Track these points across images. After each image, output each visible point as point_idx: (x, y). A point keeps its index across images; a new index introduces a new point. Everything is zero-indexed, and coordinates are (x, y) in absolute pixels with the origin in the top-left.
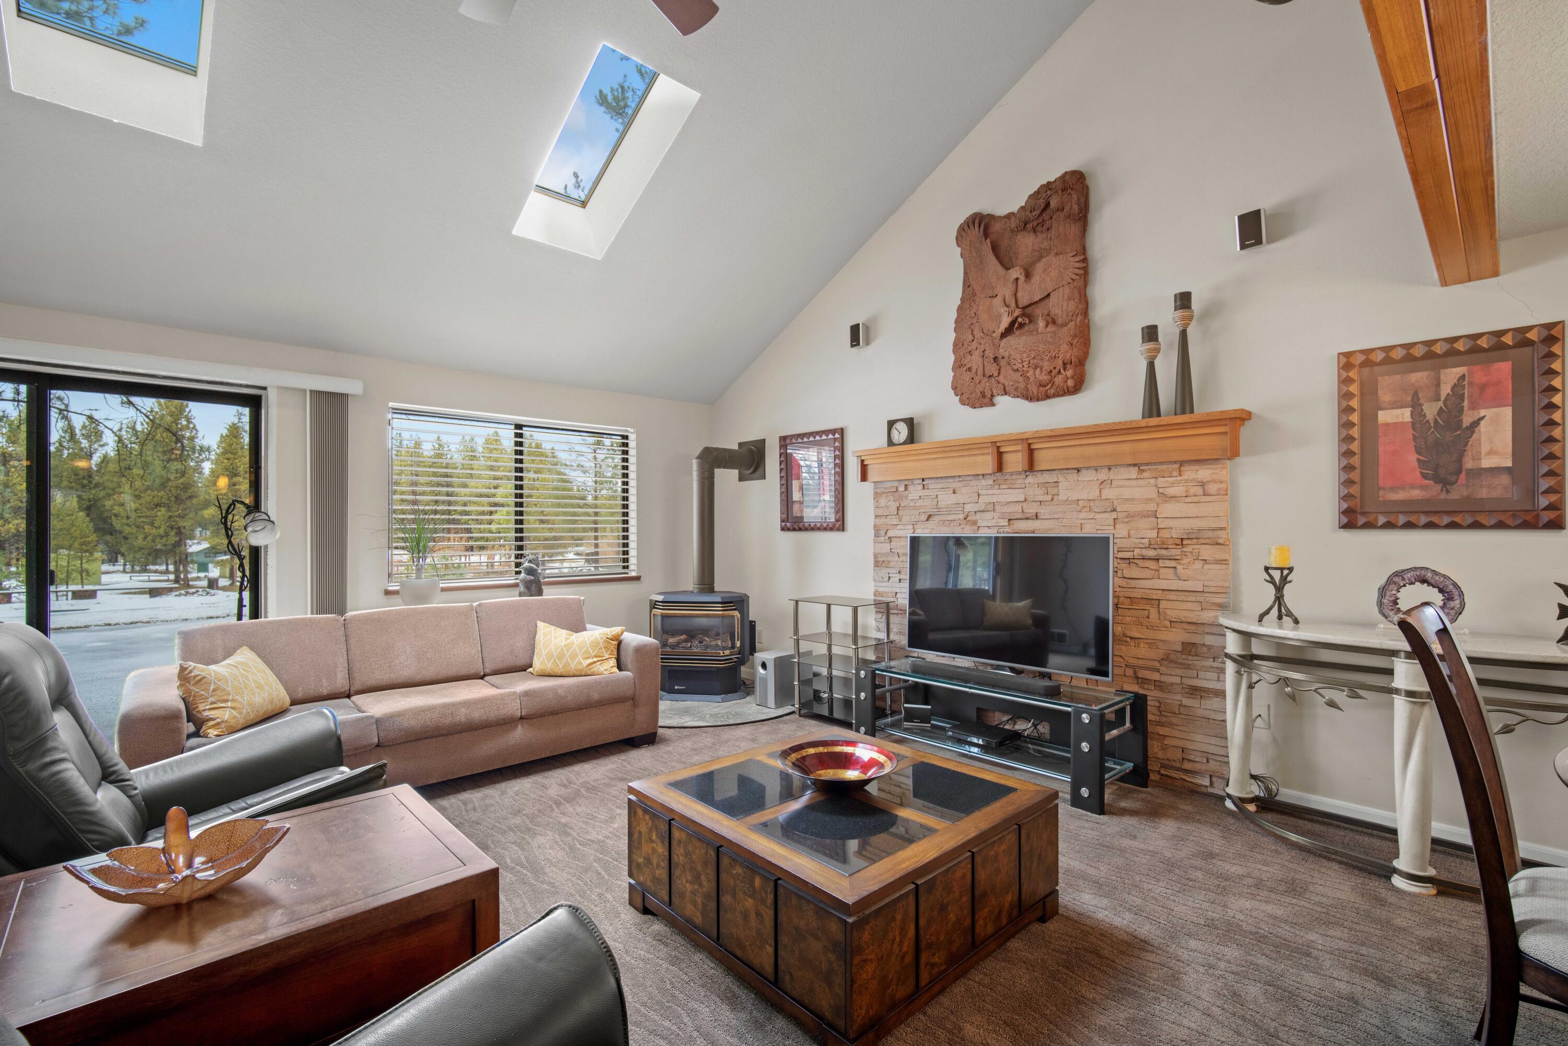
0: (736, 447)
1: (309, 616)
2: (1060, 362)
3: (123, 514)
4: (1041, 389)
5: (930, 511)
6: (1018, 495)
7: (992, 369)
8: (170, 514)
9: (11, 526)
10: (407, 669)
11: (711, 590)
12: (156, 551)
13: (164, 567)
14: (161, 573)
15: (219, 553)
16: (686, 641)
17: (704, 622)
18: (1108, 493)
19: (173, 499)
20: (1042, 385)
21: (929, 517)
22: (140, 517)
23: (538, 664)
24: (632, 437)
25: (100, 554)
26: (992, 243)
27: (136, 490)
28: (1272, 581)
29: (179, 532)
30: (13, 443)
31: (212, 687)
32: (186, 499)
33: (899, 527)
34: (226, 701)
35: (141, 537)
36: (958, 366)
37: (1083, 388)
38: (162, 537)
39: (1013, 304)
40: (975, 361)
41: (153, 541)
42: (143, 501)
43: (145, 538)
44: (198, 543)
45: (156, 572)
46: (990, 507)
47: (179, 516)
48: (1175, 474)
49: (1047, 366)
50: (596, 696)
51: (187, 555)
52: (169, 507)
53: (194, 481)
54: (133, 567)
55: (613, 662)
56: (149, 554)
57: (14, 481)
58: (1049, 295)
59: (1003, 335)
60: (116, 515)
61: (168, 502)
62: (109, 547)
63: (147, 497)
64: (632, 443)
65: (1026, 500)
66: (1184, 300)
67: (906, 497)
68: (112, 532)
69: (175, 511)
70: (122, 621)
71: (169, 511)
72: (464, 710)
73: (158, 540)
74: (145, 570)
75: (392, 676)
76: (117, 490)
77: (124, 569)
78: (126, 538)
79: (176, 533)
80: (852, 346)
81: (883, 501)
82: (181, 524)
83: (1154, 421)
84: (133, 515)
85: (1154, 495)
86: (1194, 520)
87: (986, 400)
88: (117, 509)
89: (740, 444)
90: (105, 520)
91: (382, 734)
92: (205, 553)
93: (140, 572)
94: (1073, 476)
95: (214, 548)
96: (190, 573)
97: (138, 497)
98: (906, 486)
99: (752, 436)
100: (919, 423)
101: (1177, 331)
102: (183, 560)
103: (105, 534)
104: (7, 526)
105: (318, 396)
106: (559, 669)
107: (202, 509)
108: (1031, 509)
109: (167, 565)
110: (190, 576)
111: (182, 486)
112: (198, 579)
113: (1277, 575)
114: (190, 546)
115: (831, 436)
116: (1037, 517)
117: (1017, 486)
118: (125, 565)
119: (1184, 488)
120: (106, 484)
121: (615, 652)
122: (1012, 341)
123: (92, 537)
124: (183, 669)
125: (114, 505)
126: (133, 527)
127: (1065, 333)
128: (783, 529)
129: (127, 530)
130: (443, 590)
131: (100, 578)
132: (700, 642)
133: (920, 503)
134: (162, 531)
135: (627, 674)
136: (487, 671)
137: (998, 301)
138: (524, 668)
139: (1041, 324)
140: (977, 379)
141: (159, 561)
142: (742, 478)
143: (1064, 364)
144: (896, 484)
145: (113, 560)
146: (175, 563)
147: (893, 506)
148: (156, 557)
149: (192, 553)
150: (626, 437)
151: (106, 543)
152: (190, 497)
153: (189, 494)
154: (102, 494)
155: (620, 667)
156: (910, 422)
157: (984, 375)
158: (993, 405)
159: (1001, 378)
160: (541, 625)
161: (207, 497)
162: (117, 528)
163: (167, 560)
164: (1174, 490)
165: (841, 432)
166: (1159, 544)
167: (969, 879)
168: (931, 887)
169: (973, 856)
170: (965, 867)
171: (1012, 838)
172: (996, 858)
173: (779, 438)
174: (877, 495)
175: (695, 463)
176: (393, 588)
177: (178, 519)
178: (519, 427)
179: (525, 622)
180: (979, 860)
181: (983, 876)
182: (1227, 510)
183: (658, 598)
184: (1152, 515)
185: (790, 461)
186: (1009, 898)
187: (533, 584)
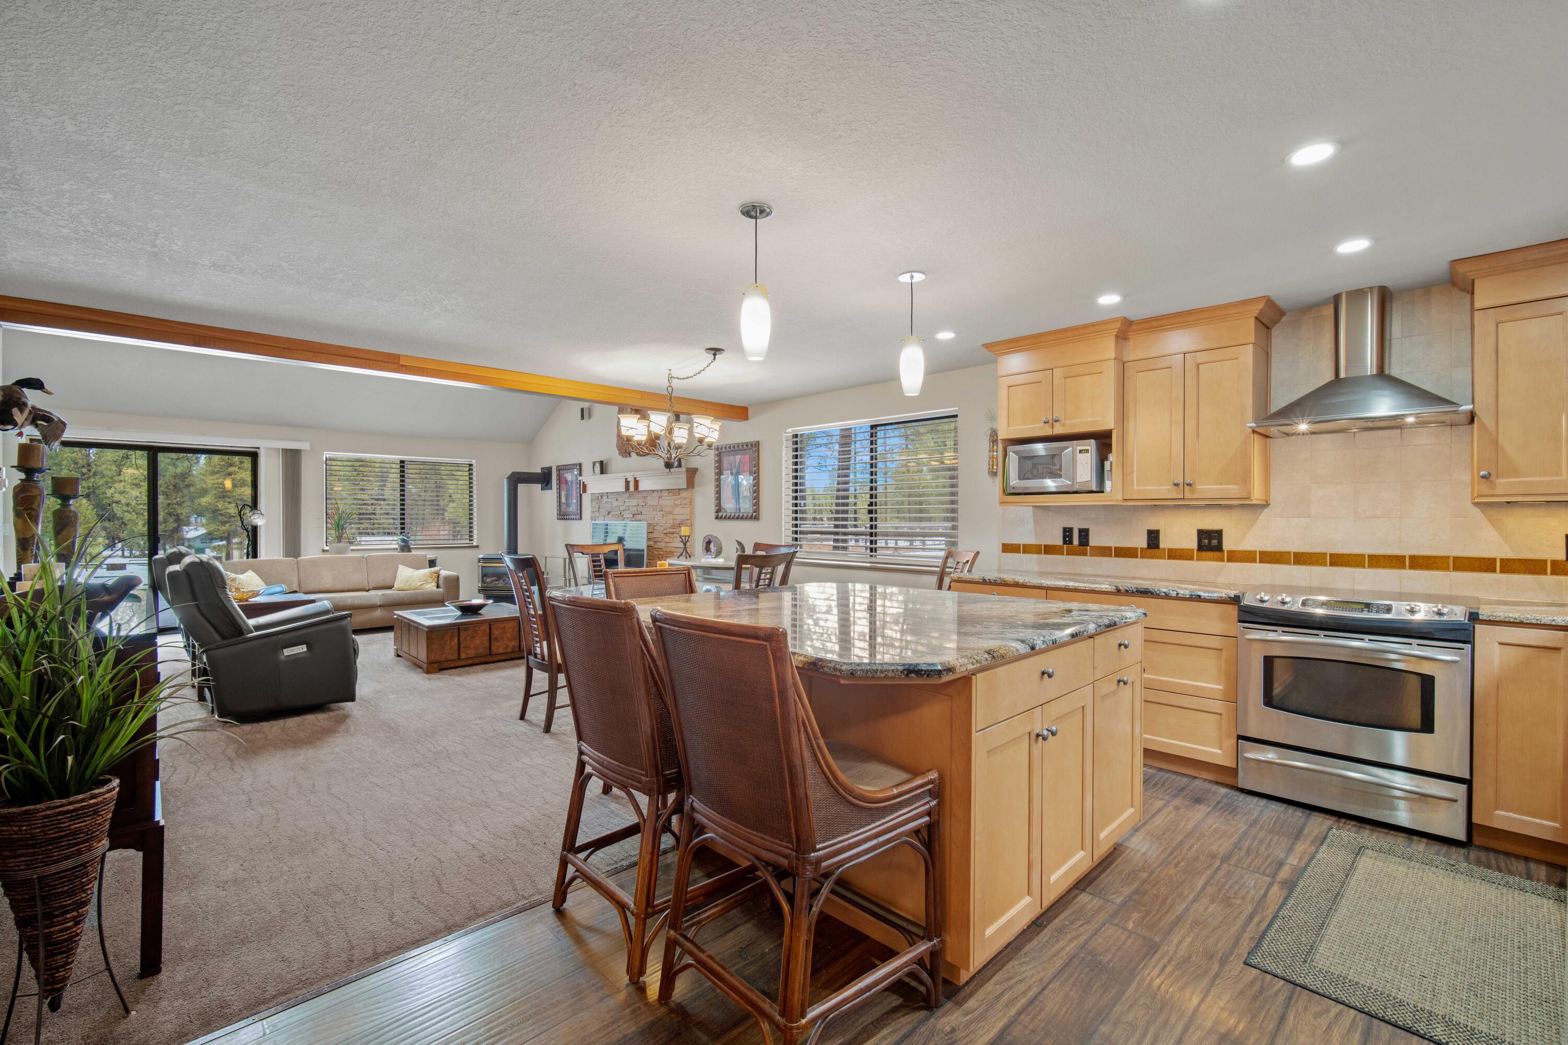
0: (540, 471)
1: (281, 558)
3: (124, 501)
5: (610, 510)
6: (635, 502)
8: (168, 501)
11: (515, 553)
15: (216, 539)
16: (496, 580)
17: (504, 570)
18: (661, 502)
19: (171, 487)
21: (609, 513)
23: (396, 585)
24: (475, 465)
36: (618, 435)
46: (627, 509)
47: (177, 504)
48: (677, 495)
50: (420, 599)
54: (131, 551)
55: (434, 584)
60: (118, 502)
61: (167, 490)
64: (475, 469)
65: (638, 505)
67: (602, 502)
68: (112, 518)
69: (174, 499)
71: (167, 499)
75: (320, 587)
76: (116, 478)
79: (174, 520)
80: (582, 421)
81: (594, 504)
82: (179, 511)
84: (133, 503)
85: (673, 504)
86: (683, 516)
87: (626, 454)
88: (117, 497)
89: (542, 469)
92: (202, 539)
94: (651, 494)
95: (210, 534)
98: (601, 496)
99: (546, 465)
100: (606, 464)
102: (182, 545)
103: (106, 520)
105: (285, 451)
106: (406, 588)
107: (199, 497)
108: (640, 510)
113: (685, 539)
114: (187, 532)
115: (575, 468)
116: (641, 513)
119: (680, 501)
121: (436, 579)
126: (134, 513)
128: (557, 519)
129: (127, 516)
135: (441, 590)
136: (372, 588)
138: (390, 587)
140: (624, 443)
142: (542, 489)
144: (597, 495)
147: (597, 506)
150: (471, 465)
152: (188, 486)
153: (186, 483)
154: (101, 482)
155: (438, 587)
156: (601, 463)
158: (630, 457)
160: (401, 567)
161: (204, 486)
164: (678, 502)
165: (580, 465)
166: (673, 527)
167: (488, 631)
168: (466, 629)
169: (490, 625)
170: (486, 627)
171: (515, 624)
172: (504, 628)
173: (557, 466)
174: (592, 500)
175: (506, 481)
176: (327, 548)
177: (176, 506)
178: (402, 462)
179: (392, 564)
180: (493, 627)
181: (496, 633)
182: (691, 511)
183: (481, 556)
184: (671, 513)
185: (561, 480)
186: (513, 643)
187: (405, 547)
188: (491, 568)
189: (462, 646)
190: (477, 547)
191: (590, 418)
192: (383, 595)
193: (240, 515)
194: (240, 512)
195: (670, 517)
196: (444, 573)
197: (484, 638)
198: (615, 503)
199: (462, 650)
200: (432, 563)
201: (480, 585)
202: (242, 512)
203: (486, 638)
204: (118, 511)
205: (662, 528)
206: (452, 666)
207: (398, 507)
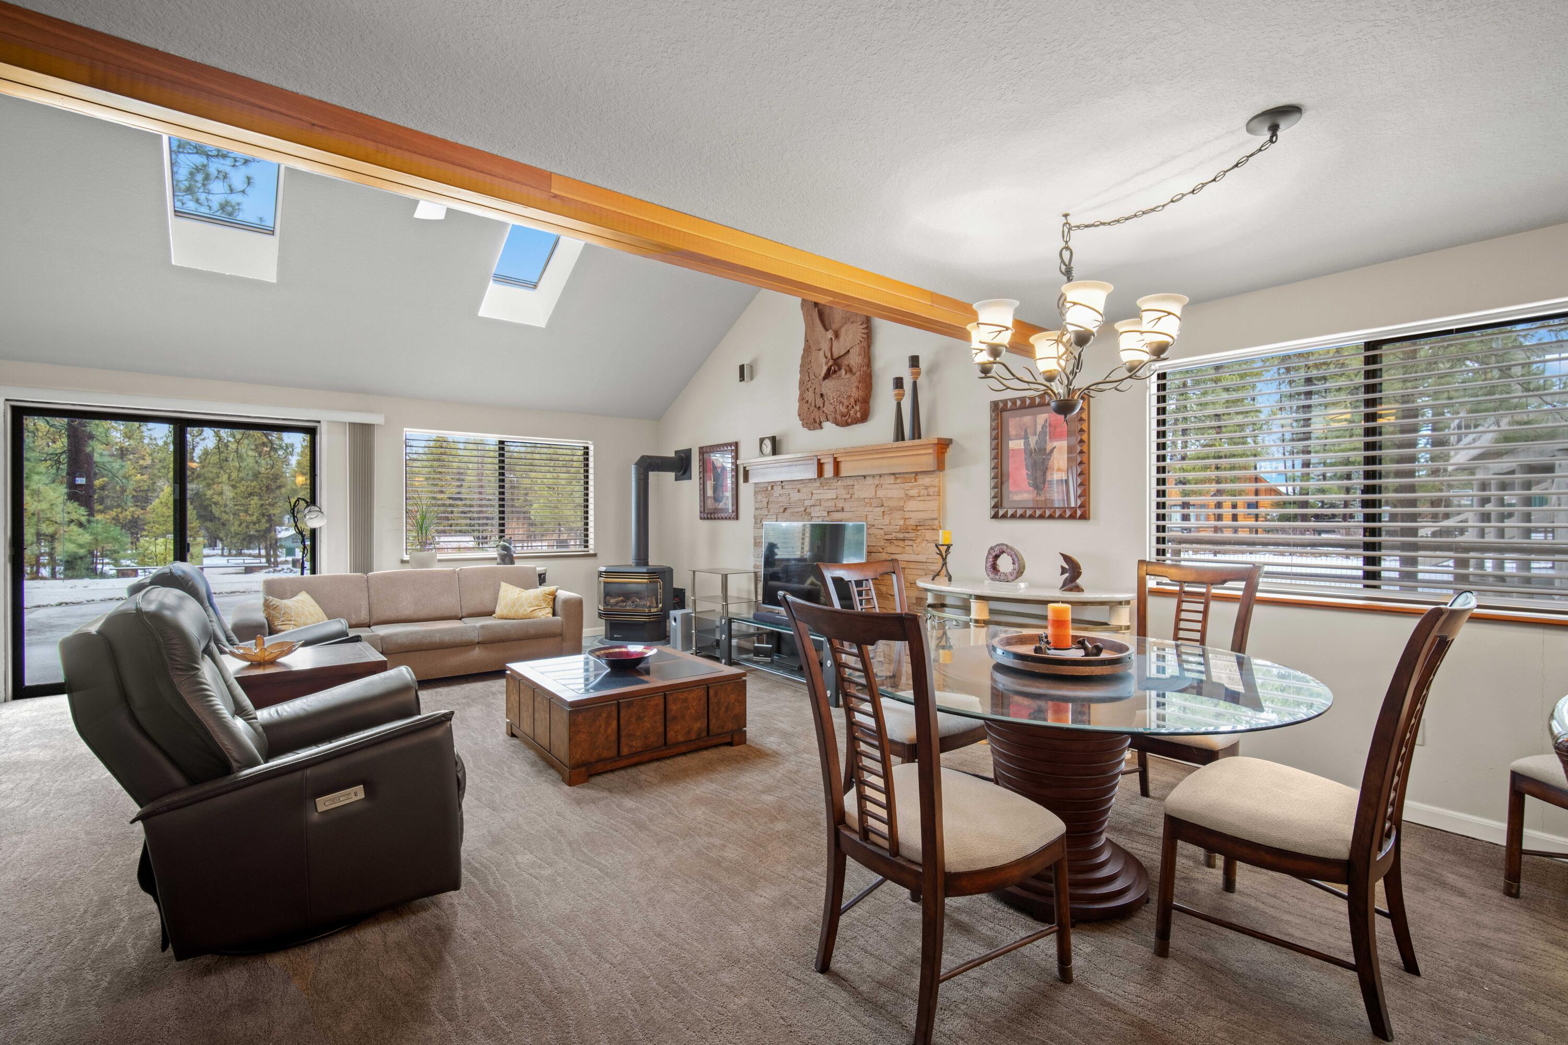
0: (673, 455)
1: (349, 573)
2: (853, 400)
3: (222, 502)
4: (843, 418)
5: (786, 505)
6: (831, 494)
7: (819, 402)
8: (262, 502)
9: (128, 513)
10: (408, 610)
11: (646, 563)
12: (250, 536)
13: (257, 552)
14: (255, 556)
16: (623, 601)
17: (634, 587)
18: (881, 493)
19: (264, 489)
20: (843, 416)
21: (785, 510)
22: (236, 505)
23: (499, 611)
24: (591, 448)
25: (202, 539)
26: (819, 311)
27: (232, 481)
28: (941, 554)
29: (270, 519)
30: (129, 438)
31: (283, 612)
32: (276, 488)
33: (768, 517)
34: (291, 620)
35: (237, 523)
36: (802, 399)
37: (869, 418)
38: (254, 524)
39: (829, 357)
40: (810, 396)
41: (247, 527)
42: (238, 491)
43: (240, 525)
44: (286, 529)
45: (250, 555)
46: (818, 503)
47: (270, 504)
48: (913, 481)
49: (846, 403)
50: (532, 631)
51: (277, 540)
52: (261, 496)
53: (282, 473)
54: (230, 551)
55: (549, 610)
56: (244, 539)
57: (130, 473)
58: (849, 351)
59: (825, 378)
60: (215, 504)
61: (260, 491)
62: (208, 532)
63: (241, 488)
64: (591, 453)
65: (837, 498)
66: (914, 361)
67: (773, 495)
68: (212, 518)
69: (266, 500)
70: (224, 591)
71: (261, 499)
72: (438, 635)
73: (251, 526)
74: (240, 554)
75: (398, 614)
76: (216, 480)
77: (222, 552)
78: (224, 524)
79: (267, 520)
80: (741, 381)
81: (759, 497)
82: (272, 512)
83: (901, 444)
84: (230, 504)
85: (903, 495)
86: (923, 513)
87: (817, 425)
88: (216, 498)
89: (676, 452)
90: (206, 508)
91: (384, 647)
92: (293, 539)
93: (236, 556)
94: (862, 481)
96: (279, 557)
97: (234, 487)
98: (772, 486)
99: (683, 446)
100: (780, 441)
101: (912, 381)
102: (274, 545)
103: (206, 520)
104: (124, 514)
105: (354, 426)
106: (512, 615)
108: (840, 504)
109: (259, 549)
110: (279, 560)
111: (271, 477)
112: (286, 562)
113: (943, 549)
114: (279, 532)
115: (729, 448)
116: (843, 510)
117: (833, 487)
118: (223, 549)
119: (917, 491)
120: (206, 475)
121: (551, 603)
122: (829, 383)
123: (195, 524)
124: (266, 600)
125: (214, 494)
126: (230, 514)
127: (854, 380)
128: (701, 518)
129: (225, 517)
130: (440, 561)
131: (202, 561)
132: (633, 602)
133: (780, 499)
134: (254, 518)
135: (558, 619)
136: (464, 614)
137: (821, 353)
138: (490, 614)
139: (843, 372)
140: (812, 409)
141: (252, 545)
142: (677, 479)
143: (856, 402)
144: (767, 485)
145: (213, 545)
146: (266, 548)
147: (765, 500)
148: (250, 542)
149: (281, 539)
150: (587, 448)
151: (207, 529)
152: (279, 487)
153: (278, 484)
155: (554, 614)
156: (773, 440)
157: (815, 406)
158: (822, 428)
159: (825, 409)
160: (503, 584)
161: (294, 487)
162: (217, 516)
163: (259, 545)
164: (913, 492)
165: (736, 444)
166: (905, 530)
167: (662, 707)
168: (630, 705)
169: (665, 696)
170: (659, 700)
171: (701, 692)
172: (686, 700)
173: (701, 448)
174: (756, 493)
175: (633, 468)
176: (407, 558)
177: (269, 507)
178: (502, 442)
179: (492, 582)
180: (670, 699)
181: (673, 708)
182: (939, 506)
183: (603, 569)
184: (901, 509)
185: (705, 466)
186: (698, 725)
187: (507, 557)
188: (617, 586)
189: (623, 733)
190: (595, 555)
191: (752, 379)
192: (482, 627)
193: (293, 513)
194: (293, 509)
195: (898, 515)
196: (563, 594)
197: (657, 717)
198: (795, 496)
199: (623, 740)
200: (542, 579)
201: (602, 608)
202: (296, 509)
203: (659, 718)
204: (216, 511)
205: (882, 532)
206: (609, 768)
207: (496, 503)
